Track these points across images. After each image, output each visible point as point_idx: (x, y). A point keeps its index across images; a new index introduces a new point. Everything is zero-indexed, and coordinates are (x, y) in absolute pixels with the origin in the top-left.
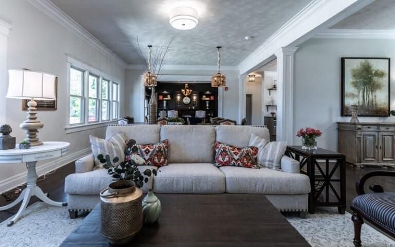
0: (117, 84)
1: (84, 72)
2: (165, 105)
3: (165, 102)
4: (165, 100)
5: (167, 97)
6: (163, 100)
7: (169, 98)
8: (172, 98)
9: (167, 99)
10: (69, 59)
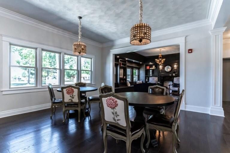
0: (91, 59)
1: (36, 49)
2: (151, 73)
3: (151, 71)
4: (151, 69)
5: (152, 67)
6: (149, 70)
7: (154, 67)
8: (156, 68)
9: (152, 68)
10: (4, 38)
